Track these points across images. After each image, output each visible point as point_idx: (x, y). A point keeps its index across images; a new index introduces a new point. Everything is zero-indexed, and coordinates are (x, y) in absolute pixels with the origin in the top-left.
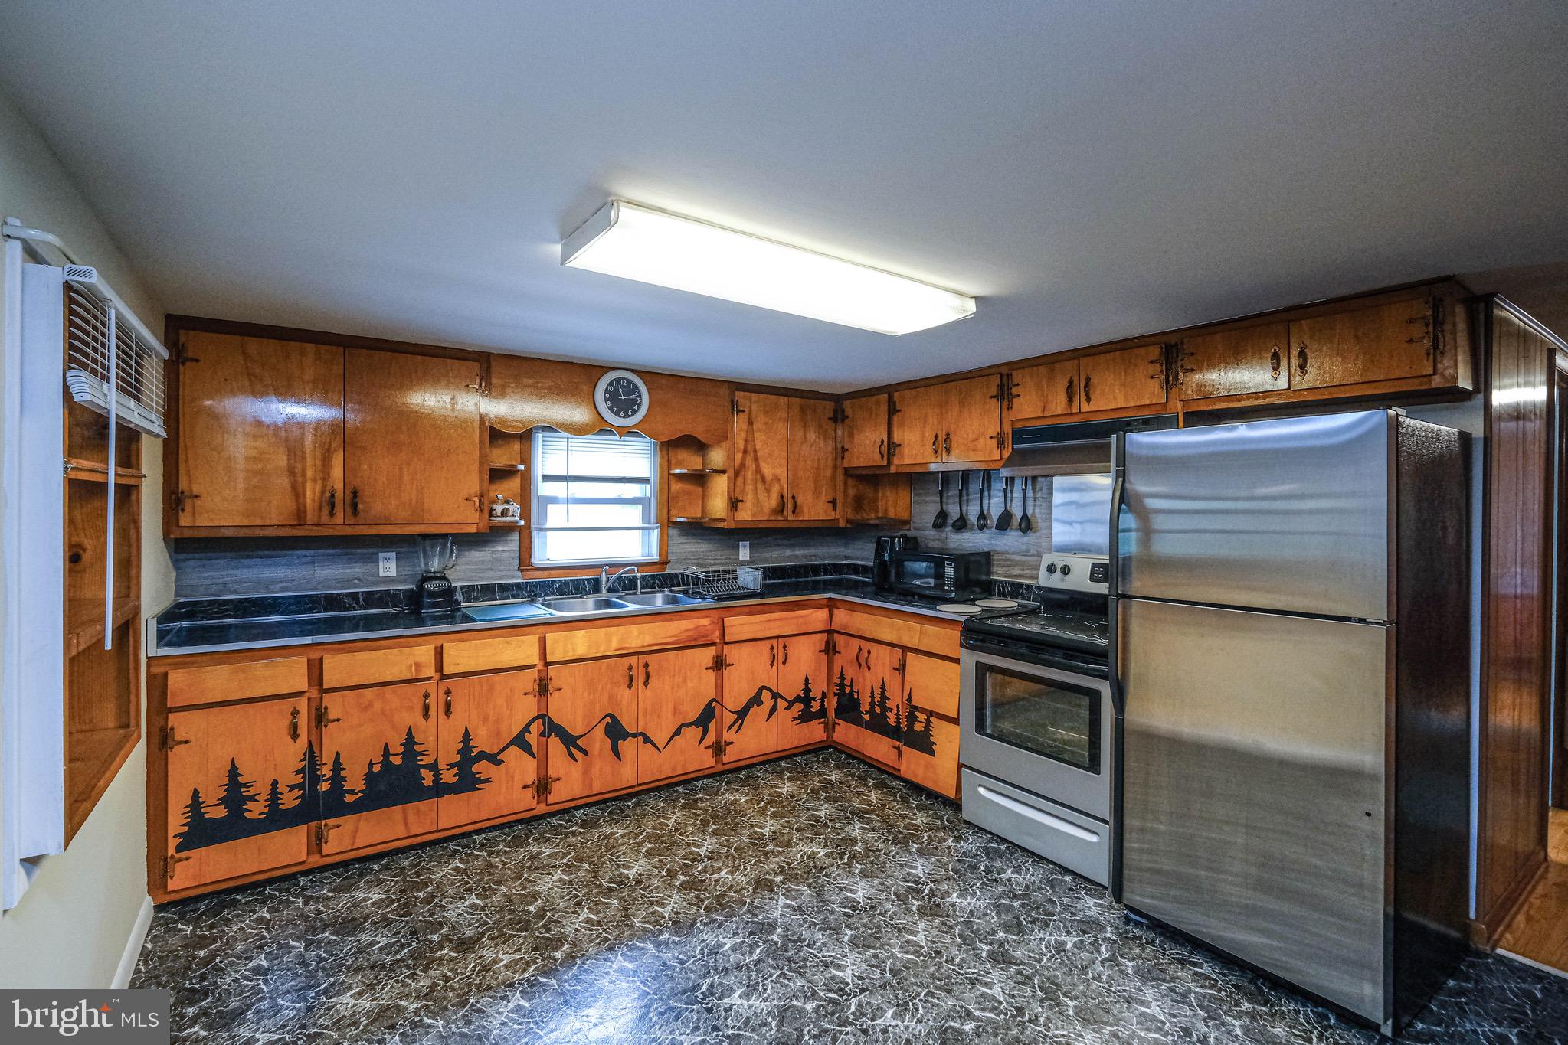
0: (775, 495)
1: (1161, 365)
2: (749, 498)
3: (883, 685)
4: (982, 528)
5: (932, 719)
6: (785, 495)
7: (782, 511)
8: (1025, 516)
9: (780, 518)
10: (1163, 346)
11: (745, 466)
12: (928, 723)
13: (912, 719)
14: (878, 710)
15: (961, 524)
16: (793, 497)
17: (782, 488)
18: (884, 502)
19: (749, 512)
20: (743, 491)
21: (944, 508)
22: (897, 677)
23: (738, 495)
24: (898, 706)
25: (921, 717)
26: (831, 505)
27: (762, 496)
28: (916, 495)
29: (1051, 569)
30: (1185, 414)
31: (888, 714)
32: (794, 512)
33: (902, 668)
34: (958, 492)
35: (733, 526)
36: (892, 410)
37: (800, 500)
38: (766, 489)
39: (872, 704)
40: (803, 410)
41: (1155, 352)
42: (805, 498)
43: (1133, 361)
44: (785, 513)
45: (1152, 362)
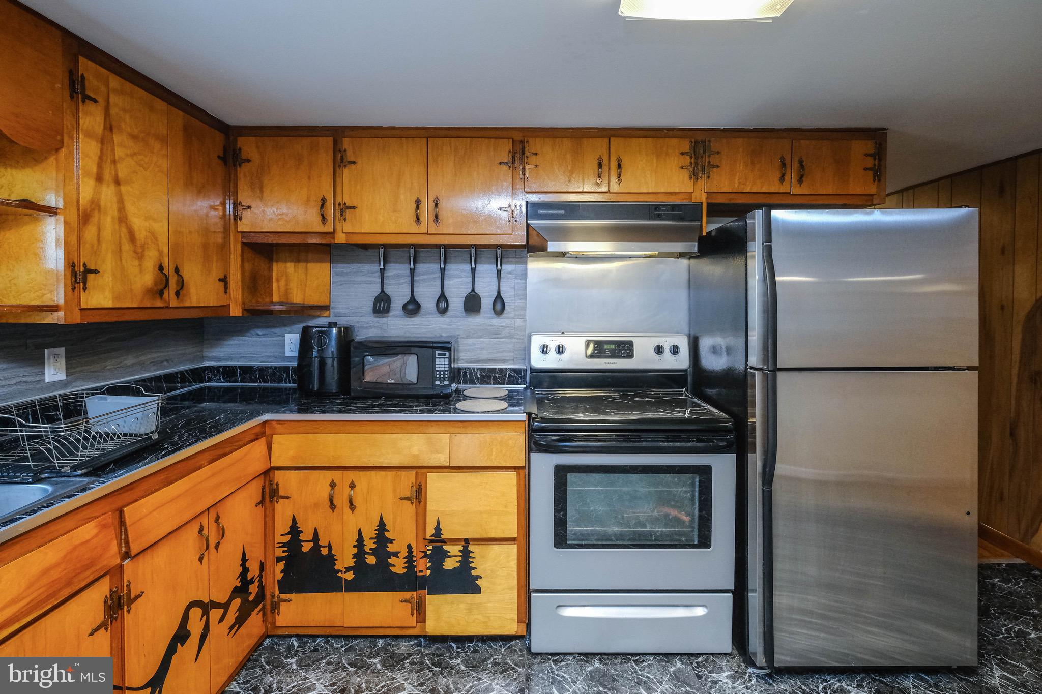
0: (150, 264)
1: (691, 157)
2: (107, 265)
3: (382, 527)
4: (443, 311)
5: (471, 548)
6: (165, 265)
7: (161, 293)
8: (499, 297)
9: (159, 304)
10: (693, 141)
11: (99, 207)
12: (466, 553)
13: (439, 555)
14: (371, 560)
15: (413, 308)
16: (177, 270)
17: (161, 253)
18: (282, 283)
19: (108, 293)
20: (95, 252)
21: (385, 290)
22: (409, 509)
23: (85, 258)
24: (409, 547)
25: (454, 550)
26: (222, 284)
27: (131, 265)
28: (337, 274)
29: (544, 350)
30: (708, 205)
31: (392, 560)
32: (178, 294)
33: (418, 495)
34: (408, 272)
35: (77, 319)
36: (340, 161)
37: (186, 273)
38: (135, 252)
39: (360, 555)
40: (186, 128)
41: (686, 146)
42: (193, 272)
43: (665, 149)
44: (166, 295)
45: (682, 154)
